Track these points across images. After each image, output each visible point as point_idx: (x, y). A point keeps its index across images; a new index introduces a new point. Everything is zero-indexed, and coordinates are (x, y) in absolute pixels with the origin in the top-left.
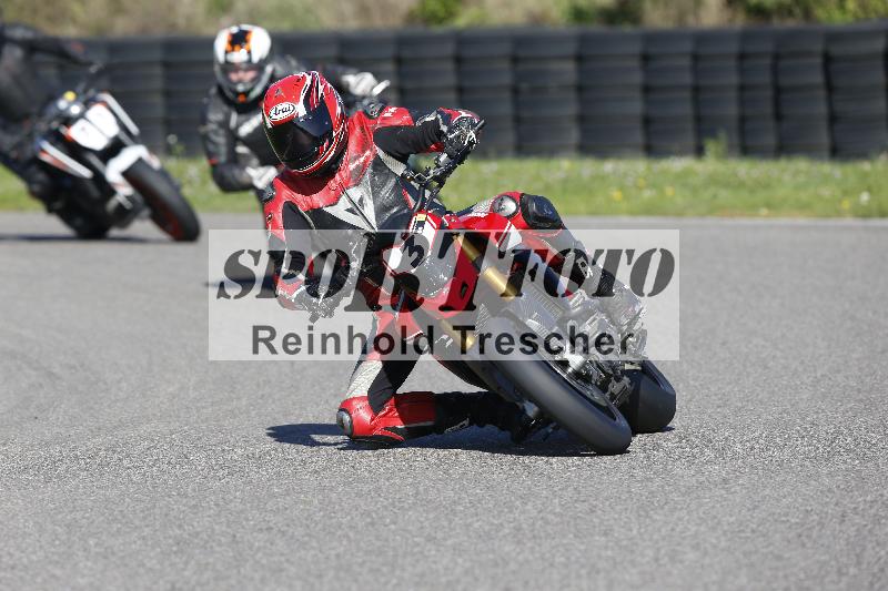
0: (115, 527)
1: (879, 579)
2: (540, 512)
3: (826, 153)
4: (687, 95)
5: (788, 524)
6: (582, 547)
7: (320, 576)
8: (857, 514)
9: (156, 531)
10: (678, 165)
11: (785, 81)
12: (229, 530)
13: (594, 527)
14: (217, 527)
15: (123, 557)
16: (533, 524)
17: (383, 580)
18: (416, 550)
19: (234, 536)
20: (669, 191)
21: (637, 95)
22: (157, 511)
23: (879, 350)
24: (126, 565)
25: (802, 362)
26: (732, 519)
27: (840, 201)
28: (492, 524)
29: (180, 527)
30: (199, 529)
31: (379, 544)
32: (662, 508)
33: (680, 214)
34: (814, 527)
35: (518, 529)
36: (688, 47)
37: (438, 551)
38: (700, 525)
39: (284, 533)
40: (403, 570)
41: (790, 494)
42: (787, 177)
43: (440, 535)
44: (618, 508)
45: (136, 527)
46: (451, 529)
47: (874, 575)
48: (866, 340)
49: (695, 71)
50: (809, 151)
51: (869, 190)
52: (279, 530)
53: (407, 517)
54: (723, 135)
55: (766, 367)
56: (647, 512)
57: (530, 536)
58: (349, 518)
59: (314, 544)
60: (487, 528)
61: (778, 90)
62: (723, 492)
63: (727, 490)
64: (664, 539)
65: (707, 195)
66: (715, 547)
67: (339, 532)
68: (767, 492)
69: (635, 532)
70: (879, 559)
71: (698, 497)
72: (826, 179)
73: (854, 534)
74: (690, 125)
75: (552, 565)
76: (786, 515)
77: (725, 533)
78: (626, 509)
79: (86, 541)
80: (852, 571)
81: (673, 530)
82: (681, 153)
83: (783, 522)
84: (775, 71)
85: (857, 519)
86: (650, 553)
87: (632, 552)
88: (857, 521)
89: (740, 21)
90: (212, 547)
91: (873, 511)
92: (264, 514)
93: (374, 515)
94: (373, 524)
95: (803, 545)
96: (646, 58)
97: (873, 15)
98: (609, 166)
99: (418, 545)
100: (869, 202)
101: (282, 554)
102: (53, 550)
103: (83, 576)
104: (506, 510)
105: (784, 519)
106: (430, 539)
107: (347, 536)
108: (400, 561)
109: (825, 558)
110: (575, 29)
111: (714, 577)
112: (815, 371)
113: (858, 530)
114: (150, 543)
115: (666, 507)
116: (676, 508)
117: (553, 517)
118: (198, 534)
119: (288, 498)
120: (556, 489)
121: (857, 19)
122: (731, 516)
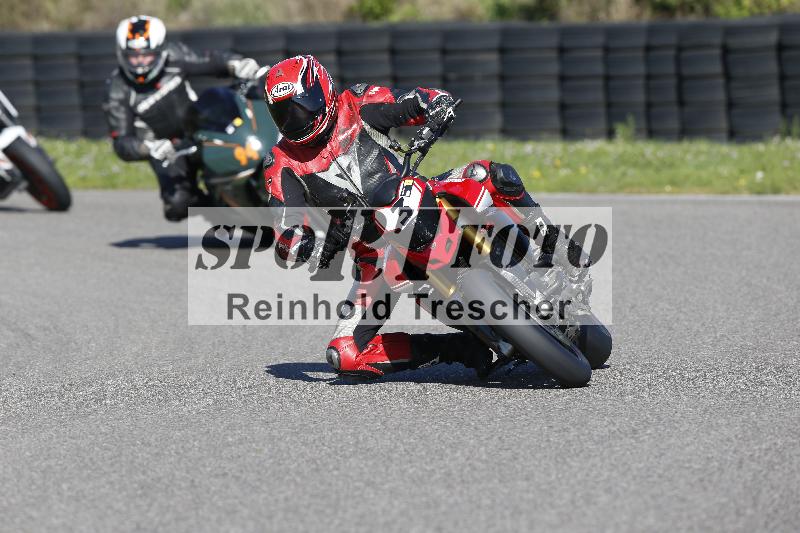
0: (86, 473)
1: (773, 519)
2: (468, 459)
3: (724, 135)
4: (600, 83)
5: (691, 470)
6: (506, 491)
7: (270, 518)
8: (753, 460)
9: (122, 476)
10: (590, 146)
11: (686, 71)
12: (188, 476)
13: (517, 472)
14: (177, 473)
15: (93, 500)
16: (462, 470)
17: (327, 520)
18: (357, 493)
19: (193, 481)
20: (583, 170)
21: (554, 82)
22: (124, 459)
23: (772, 313)
24: (96, 507)
25: (703, 325)
26: (641, 465)
27: (738, 179)
28: (426, 470)
29: (144, 473)
30: (161, 475)
31: (323, 488)
32: (578, 455)
33: (592, 191)
34: (714, 472)
35: (449, 474)
36: (600, 40)
37: (376, 494)
38: (611, 470)
39: (237, 478)
40: (345, 511)
41: (692, 443)
42: (689, 157)
43: (378, 480)
44: (538, 455)
45: (105, 473)
46: (388, 475)
47: (768, 515)
48: (761, 304)
49: (606, 61)
50: (709, 134)
51: (764, 169)
52: (233, 476)
53: (348, 464)
54: (631, 119)
55: (670, 329)
56: (564, 459)
57: (459, 480)
58: (296, 464)
59: (265, 488)
60: (420, 473)
61: (681, 79)
62: (634, 441)
63: (636, 439)
64: (579, 483)
65: (617, 173)
66: (625, 490)
67: (287, 478)
68: (672, 440)
69: (553, 477)
70: (773, 501)
71: (610, 446)
72: (725, 159)
73: (749, 479)
74: (602, 110)
75: (479, 507)
76: (689, 461)
77: (634, 478)
78: (546, 456)
79: (59, 486)
80: (749, 512)
81: (587, 475)
82: (594, 136)
83: (687, 468)
84: (678, 61)
85: (754, 465)
86: (567, 496)
87: (551, 495)
88: (753, 467)
89: (647, 17)
90: (173, 491)
91: (767, 458)
92: (219, 461)
93: (318, 462)
94: (317, 470)
95: (705, 489)
96: (562, 50)
97: (766, 11)
98: (529, 147)
99: (358, 488)
100: (763, 178)
101: (236, 497)
102: (30, 493)
103: (57, 517)
104: (437, 457)
105: (687, 465)
106: (369, 484)
107: (294, 481)
108: (342, 503)
109: (724, 500)
110: (498, 24)
111: (625, 518)
112: (715, 332)
113: (754, 475)
114: (117, 487)
115: (581, 455)
116: (590, 456)
117: (480, 464)
118: (159, 479)
119: (241, 446)
120: (482, 438)
121: (752, 14)
122: (640, 462)
